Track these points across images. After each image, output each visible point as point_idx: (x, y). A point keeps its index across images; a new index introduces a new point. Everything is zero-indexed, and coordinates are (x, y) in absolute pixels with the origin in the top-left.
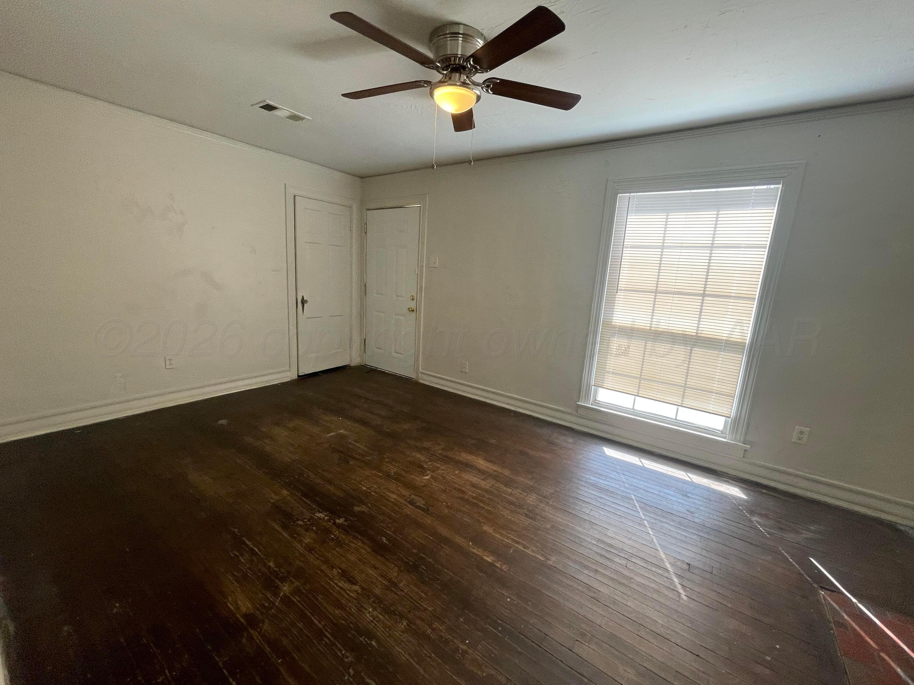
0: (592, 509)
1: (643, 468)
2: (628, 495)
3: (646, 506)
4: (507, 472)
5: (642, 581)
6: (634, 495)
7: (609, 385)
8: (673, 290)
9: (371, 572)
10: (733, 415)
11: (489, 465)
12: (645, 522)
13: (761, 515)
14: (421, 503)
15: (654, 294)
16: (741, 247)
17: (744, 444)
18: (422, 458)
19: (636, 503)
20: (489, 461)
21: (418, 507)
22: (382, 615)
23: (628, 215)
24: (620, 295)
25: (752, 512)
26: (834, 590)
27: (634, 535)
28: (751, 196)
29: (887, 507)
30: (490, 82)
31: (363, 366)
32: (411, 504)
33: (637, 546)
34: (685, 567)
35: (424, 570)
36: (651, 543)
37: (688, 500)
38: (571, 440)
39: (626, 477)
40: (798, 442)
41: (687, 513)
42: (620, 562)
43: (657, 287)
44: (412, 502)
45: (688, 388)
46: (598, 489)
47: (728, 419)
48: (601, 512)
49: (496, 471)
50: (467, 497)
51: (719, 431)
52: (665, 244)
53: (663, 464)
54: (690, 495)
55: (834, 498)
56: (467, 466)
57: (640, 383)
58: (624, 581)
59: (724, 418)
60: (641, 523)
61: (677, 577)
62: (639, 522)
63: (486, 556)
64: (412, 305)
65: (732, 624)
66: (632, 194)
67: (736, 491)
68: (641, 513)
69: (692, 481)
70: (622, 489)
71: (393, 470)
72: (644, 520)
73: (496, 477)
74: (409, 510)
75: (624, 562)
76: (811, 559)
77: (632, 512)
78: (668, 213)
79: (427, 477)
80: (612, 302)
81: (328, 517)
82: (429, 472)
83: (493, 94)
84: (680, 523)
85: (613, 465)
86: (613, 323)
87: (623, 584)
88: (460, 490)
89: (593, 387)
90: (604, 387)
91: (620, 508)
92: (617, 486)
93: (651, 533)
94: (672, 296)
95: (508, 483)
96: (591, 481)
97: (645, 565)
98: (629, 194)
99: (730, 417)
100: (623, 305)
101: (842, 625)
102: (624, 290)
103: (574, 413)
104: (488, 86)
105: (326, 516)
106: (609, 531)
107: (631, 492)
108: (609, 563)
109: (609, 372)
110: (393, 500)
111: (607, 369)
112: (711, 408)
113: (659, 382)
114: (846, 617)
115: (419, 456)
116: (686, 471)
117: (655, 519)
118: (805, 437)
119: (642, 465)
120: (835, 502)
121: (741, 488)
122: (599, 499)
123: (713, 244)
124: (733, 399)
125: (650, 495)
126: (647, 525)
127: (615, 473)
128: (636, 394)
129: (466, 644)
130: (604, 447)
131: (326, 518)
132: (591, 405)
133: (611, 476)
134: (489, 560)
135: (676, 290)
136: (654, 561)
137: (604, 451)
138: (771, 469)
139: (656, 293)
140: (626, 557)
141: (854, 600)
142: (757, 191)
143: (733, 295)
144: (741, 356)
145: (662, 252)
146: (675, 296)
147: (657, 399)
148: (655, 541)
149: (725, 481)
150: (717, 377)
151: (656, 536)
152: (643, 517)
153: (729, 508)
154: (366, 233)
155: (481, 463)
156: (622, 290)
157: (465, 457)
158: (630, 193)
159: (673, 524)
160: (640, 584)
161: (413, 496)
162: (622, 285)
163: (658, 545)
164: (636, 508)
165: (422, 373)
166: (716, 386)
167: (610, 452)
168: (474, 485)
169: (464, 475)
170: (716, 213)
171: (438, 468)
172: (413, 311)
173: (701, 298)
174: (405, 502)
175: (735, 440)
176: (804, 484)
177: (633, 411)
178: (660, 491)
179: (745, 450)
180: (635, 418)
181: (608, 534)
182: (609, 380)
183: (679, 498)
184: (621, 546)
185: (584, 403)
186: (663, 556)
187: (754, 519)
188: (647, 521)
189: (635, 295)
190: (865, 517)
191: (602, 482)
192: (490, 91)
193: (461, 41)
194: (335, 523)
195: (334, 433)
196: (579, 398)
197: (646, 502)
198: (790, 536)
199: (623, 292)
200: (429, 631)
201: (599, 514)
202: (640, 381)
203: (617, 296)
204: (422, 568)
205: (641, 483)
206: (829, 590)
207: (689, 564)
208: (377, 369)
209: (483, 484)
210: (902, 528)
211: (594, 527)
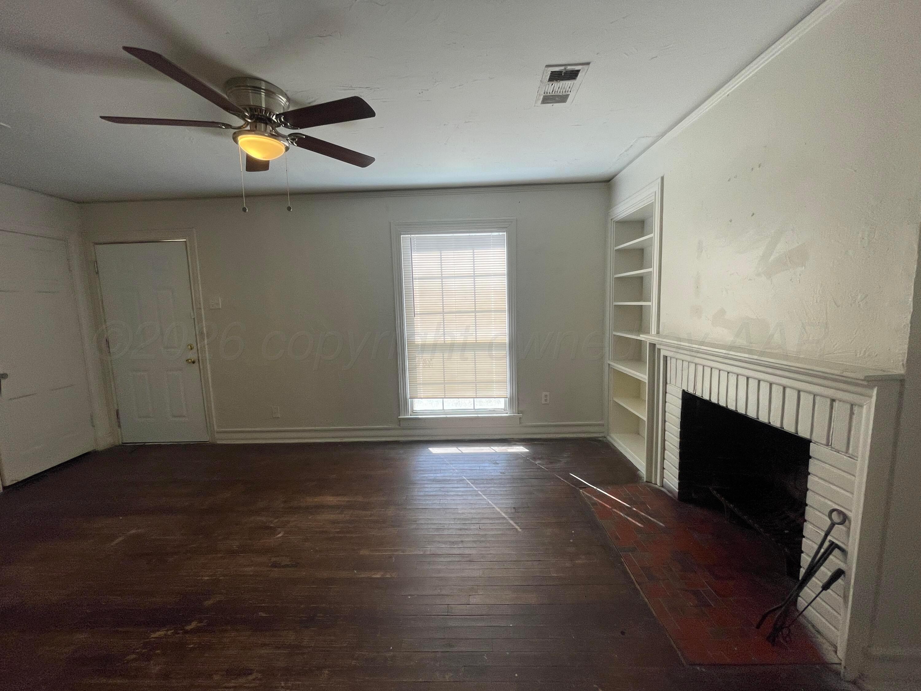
0: (441, 498)
1: (463, 454)
2: (461, 478)
3: (475, 481)
4: (360, 499)
5: (493, 533)
6: (465, 476)
7: (422, 395)
8: (455, 310)
9: (263, 651)
10: (509, 396)
11: (339, 498)
12: (479, 492)
13: (539, 459)
14: (286, 561)
15: (442, 315)
16: (491, 276)
17: (518, 414)
18: (264, 519)
19: (468, 481)
20: (338, 495)
21: (286, 566)
22: (298, 680)
23: (412, 253)
24: (417, 319)
25: (534, 459)
26: (586, 487)
27: (475, 504)
28: (491, 240)
29: (591, 429)
30: (296, 136)
31: (121, 446)
32: (276, 567)
33: (480, 511)
34: (513, 511)
35: (322, 617)
36: (488, 505)
37: (497, 466)
38: (401, 452)
39: (454, 465)
40: (546, 403)
41: (501, 474)
42: (475, 528)
43: (443, 309)
44: (275, 565)
45: (478, 382)
46: (438, 482)
47: (506, 399)
48: (448, 498)
49: (349, 501)
50: (331, 535)
51: (502, 409)
52: (443, 275)
53: (473, 446)
54: (497, 462)
55: (569, 433)
56: (320, 508)
57: (445, 387)
58: (483, 539)
59: (503, 399)
60: (477, 494)
61: (512, 520)
62: (475, 494)
63: (374, 574)
64: (192, 355)
65: (549, 531)
66: (412, 236)
67: (522, 449)
68: (474, 487)
69: (496, 452)
70: (455, 475)
71: (235, 544)
72: (478, 491)
73: (350, 506)
74: (276, 573)
75: (477, 526)
76: (571, 474)
77: (468, 489)
78: (441, 251)
79: (280, 535)
80: (411, 324)
81: (171, 630)
82: (279, 529)
83: (297, 146)
84: (500, 484)
85: (441, 460)
86: (416, 342)
87: (483, 541)
88: (322, 532)
89: (409, 399)
90: (418, 397)
91: (458, 489)
92: (451, 474)
93: (485, 498)
94: (455, 314)
95: (365, 507)
96: (430, 478)
97: (491, 522)
98: (410, 236)
99: (507, 397)
100: (422, 326)
101: (595, 504)
102: (420, 314)
103: (397, 427)
104: (293, 139)
105: (167, 631)
106: (459, 509)
107: (462, 475)
108: (468, 532)
109: (420, 384)
110: (252, 573)
111: (418, 382)
112: (495, 394)
113: (458, 383)
114: (595, 499)
115: (259, 518)
116: (489, 446)
117: (484, 487)
118: (548, 398)
119: (461, 452)
120: (570, 436)
121: (523, 445)
122: (442, 490)
123: (474, 274)
124: (506, 383)
125: (474, 472)
126: (481, 493)
127: (445, 465)
128: (444, 397)
129: (391, 651)
130: (429, 448)
131: (169, 633)
132: (410, 415)
133: (443, 468)
134: (378, 576)
135: (457, 310)
136: (494, 516)
137: (430, 451)
138: (535, 427)
139: (443, 314)
140: (477, 522)
141: (595, 488)
142: (493, 236)
143: (493, 309)
144: (505, 352)
145: (442, 281)
146: (457, 314)
147: (459, 397)
148: (490, 502)
149: (514, 444)
150: (494, 370)
151: (489, 499)
152: (477, 489)
153: (522, 461)
154: (97, 273)
155: (330, 499)
156: (418, 314)
157: (311, 500)
158: (411, 234)
159: (496, 486)
160: (493, 536)
161: (273, 559)
162: (417, 310)
163: (493, 505)
164: (470, 485)
165: (218, 432)
166: (495, 377)
167: (435, 450)
168: (333, 522)
169: (319, 517)
170: (472, 251)
171: (288, 522)
172: (194, 362)
173: (474, 314)
174: (268, 569)
175: (513, 413)
176: (553, 430)
177: (443, 411)
178: (479, 467)
179: (520, 418)
180: (446, 417)
181: (459, 512)
182: (421, 391)
183: (493, 467)
184: (470, 516)
185: (405, 416)
186: (499, 510)
187: (537, 462)
188: (480, 491)
189: (427, 317)
190: (583, 439)
191: (439, 476)
192: (294, 143)
193: (264, 96)
194: (186, 632)
195: (121, 539)
196: (399, 413)
197: (474, 478)
198: (557, 466)
199: (419, 315)
200: (353, 663)
201: (446, 500)
202: (445, 385)
203: (415, 320)
204: (320, 617)
205: (465, 465)
206: (583, 488)
207: (514, 508)
208: (146, 444)
209: (341, 517)
210: (601, 439)
211: (448, 511)
